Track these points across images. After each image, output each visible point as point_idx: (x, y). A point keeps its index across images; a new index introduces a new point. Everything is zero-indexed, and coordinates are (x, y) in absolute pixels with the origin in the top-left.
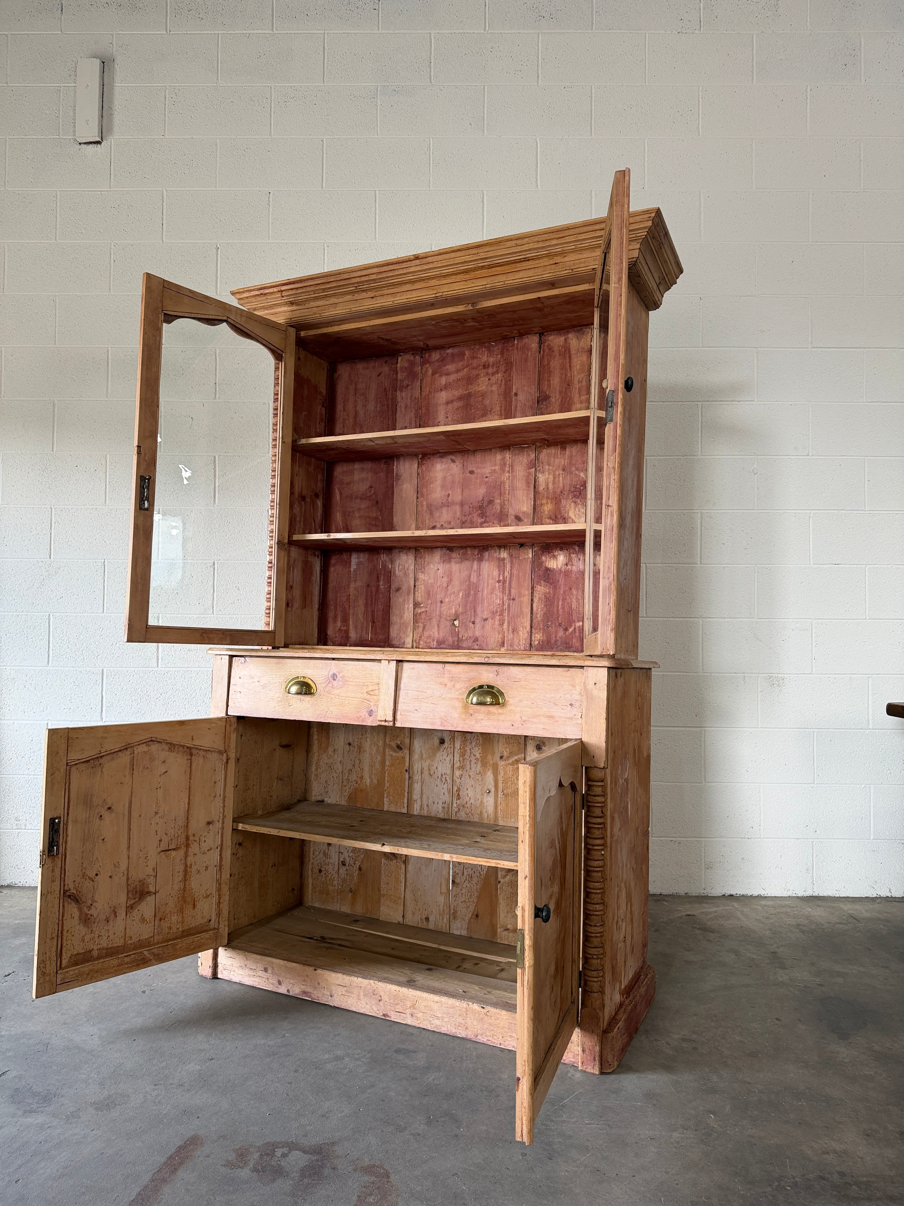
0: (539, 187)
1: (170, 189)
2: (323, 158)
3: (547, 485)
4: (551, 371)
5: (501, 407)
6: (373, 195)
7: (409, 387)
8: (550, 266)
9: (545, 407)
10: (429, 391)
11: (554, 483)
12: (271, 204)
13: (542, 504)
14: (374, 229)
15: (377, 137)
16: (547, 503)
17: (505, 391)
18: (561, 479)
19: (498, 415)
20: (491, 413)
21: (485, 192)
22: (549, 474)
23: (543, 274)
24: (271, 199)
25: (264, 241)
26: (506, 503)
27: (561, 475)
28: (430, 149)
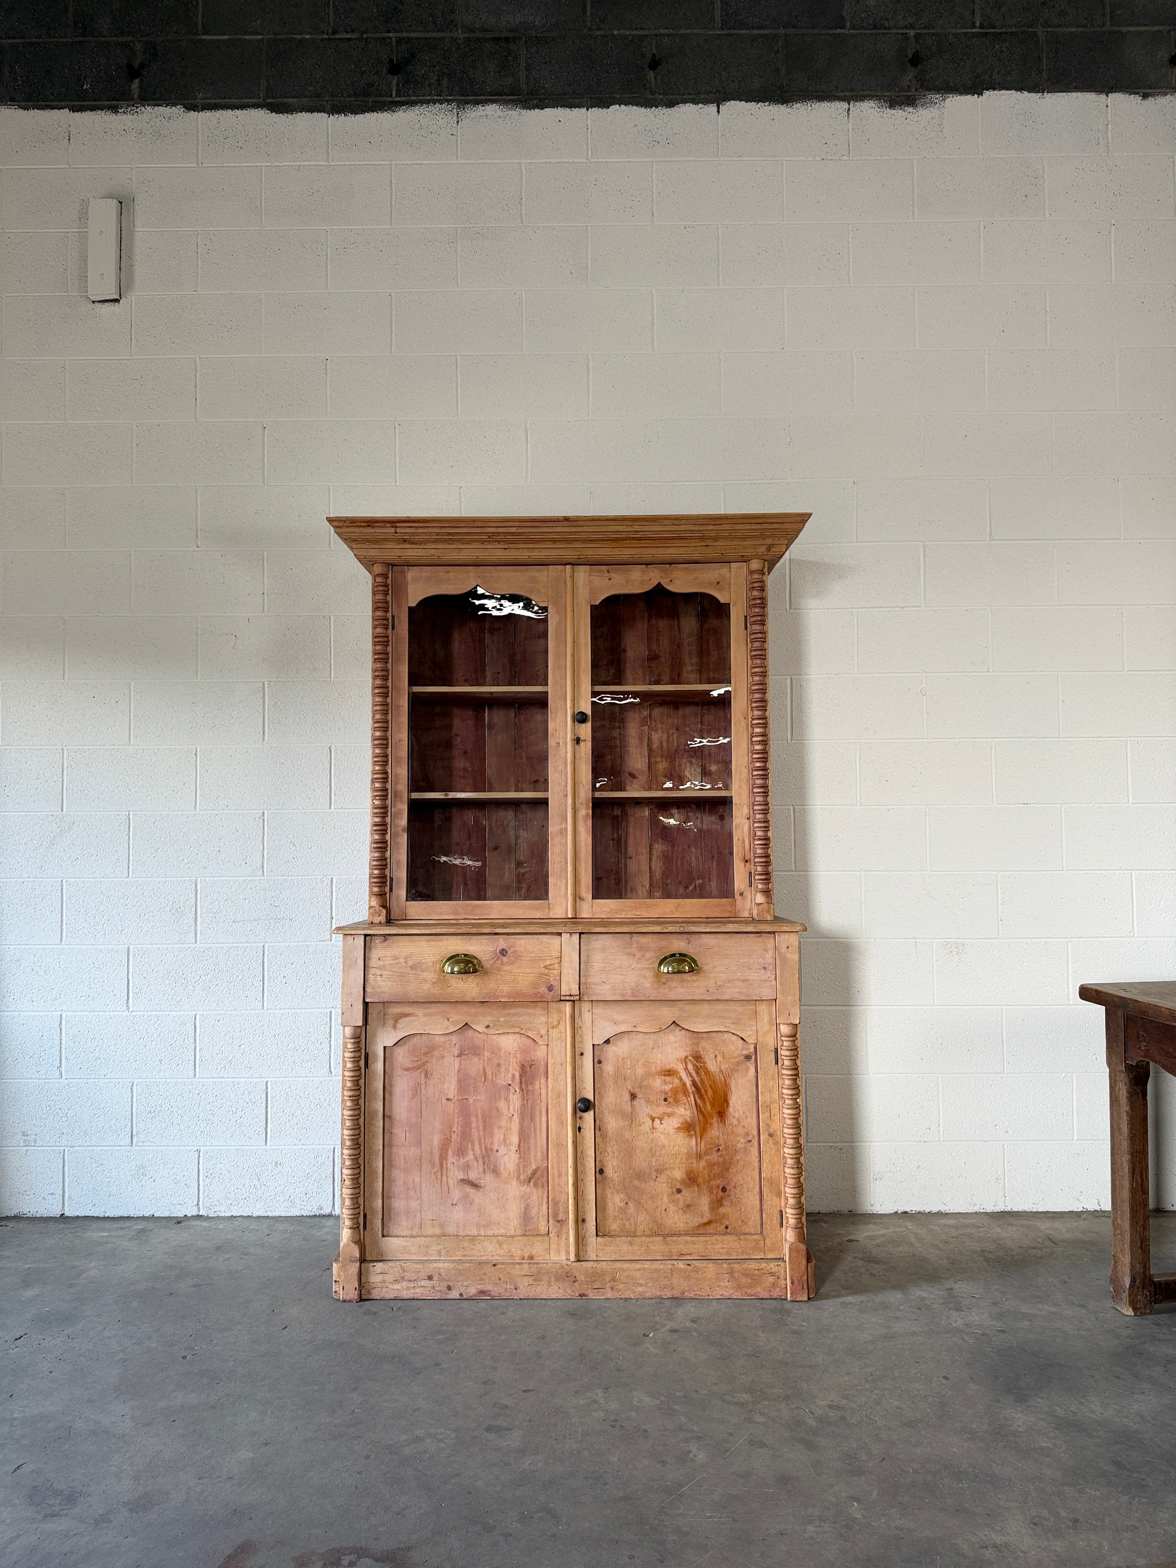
0: (656, 349)
1: (204, 356)
2: (392, 316)
3: (662, 743)
6: (454, 361)
9: (655, 665)
12: (328, 374)
14: (455, 403)
15: (457, 289)
16: (662, 762)
18: (675, 737)
21: (590, 357)
22: (663, 733)
24: (328, 367)
25: (321, 419)
26: (618, 759)
27: (675, 734)
28: (522, 304)
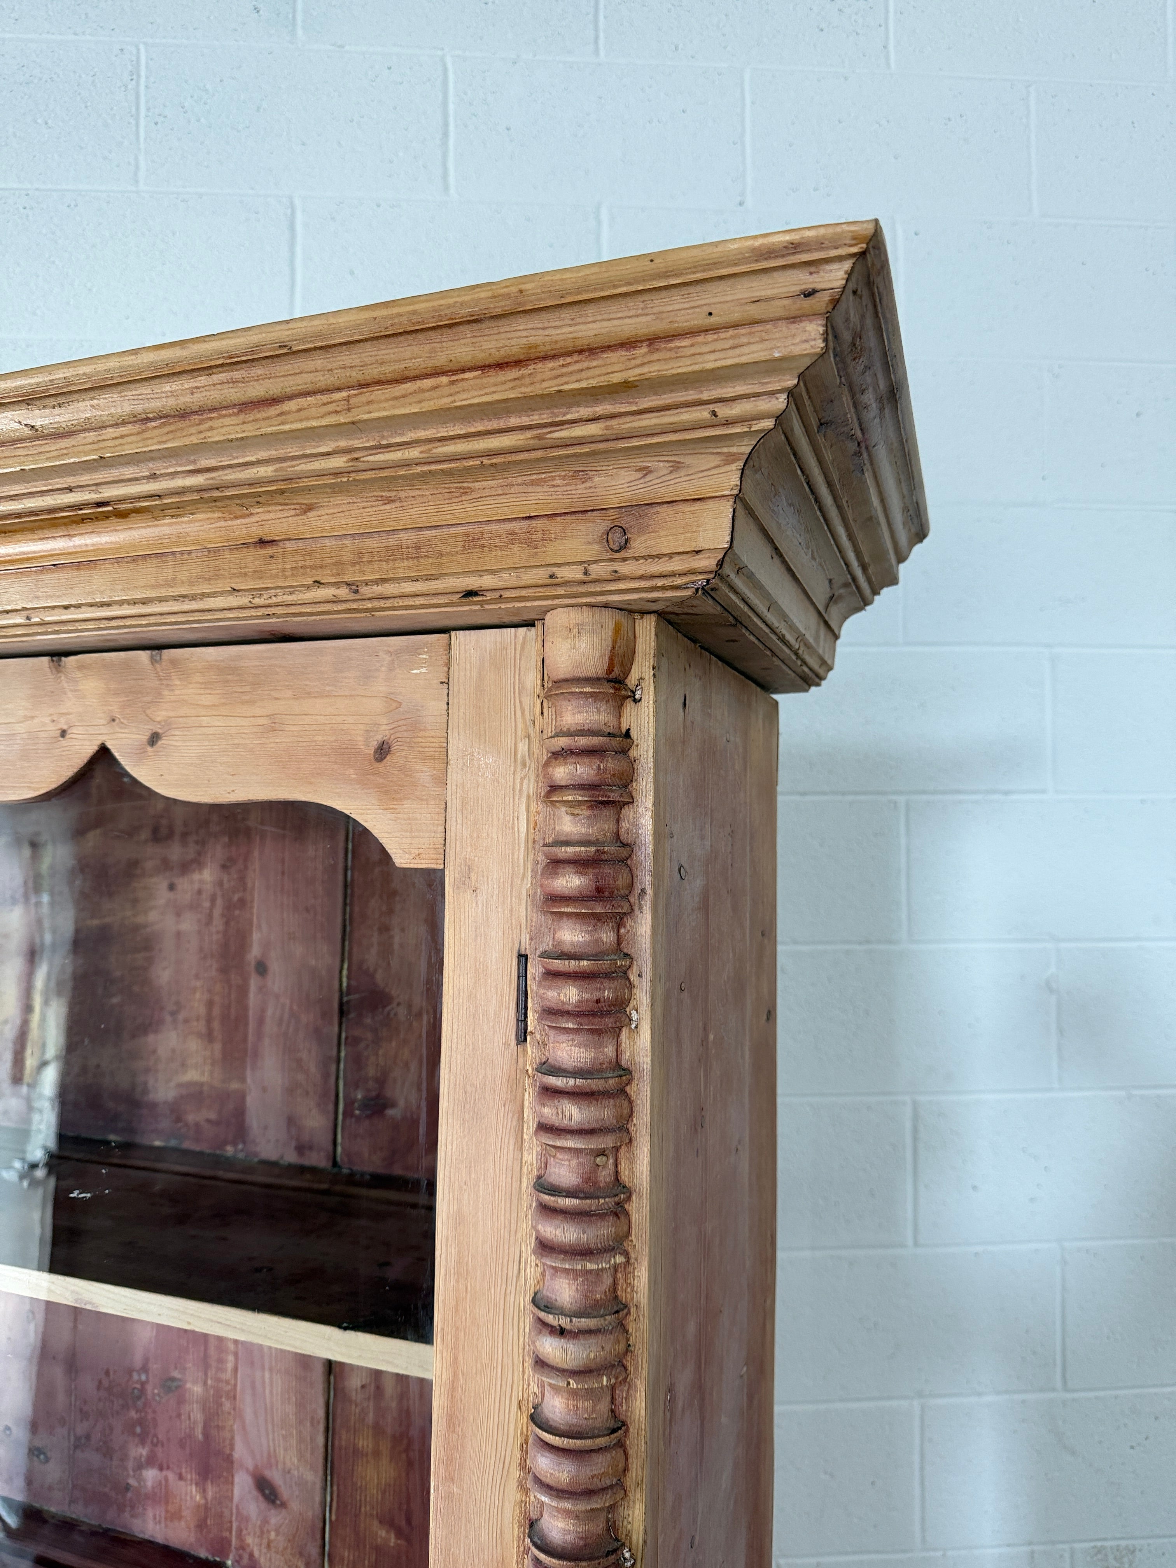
0: (452, 191)
3: (378, 1375)
5: (210, 1004)
9: (369, 1036)
13: (357, 1453)
16: (377, 1453)
20: (175, 1021)
21: (297, 202)
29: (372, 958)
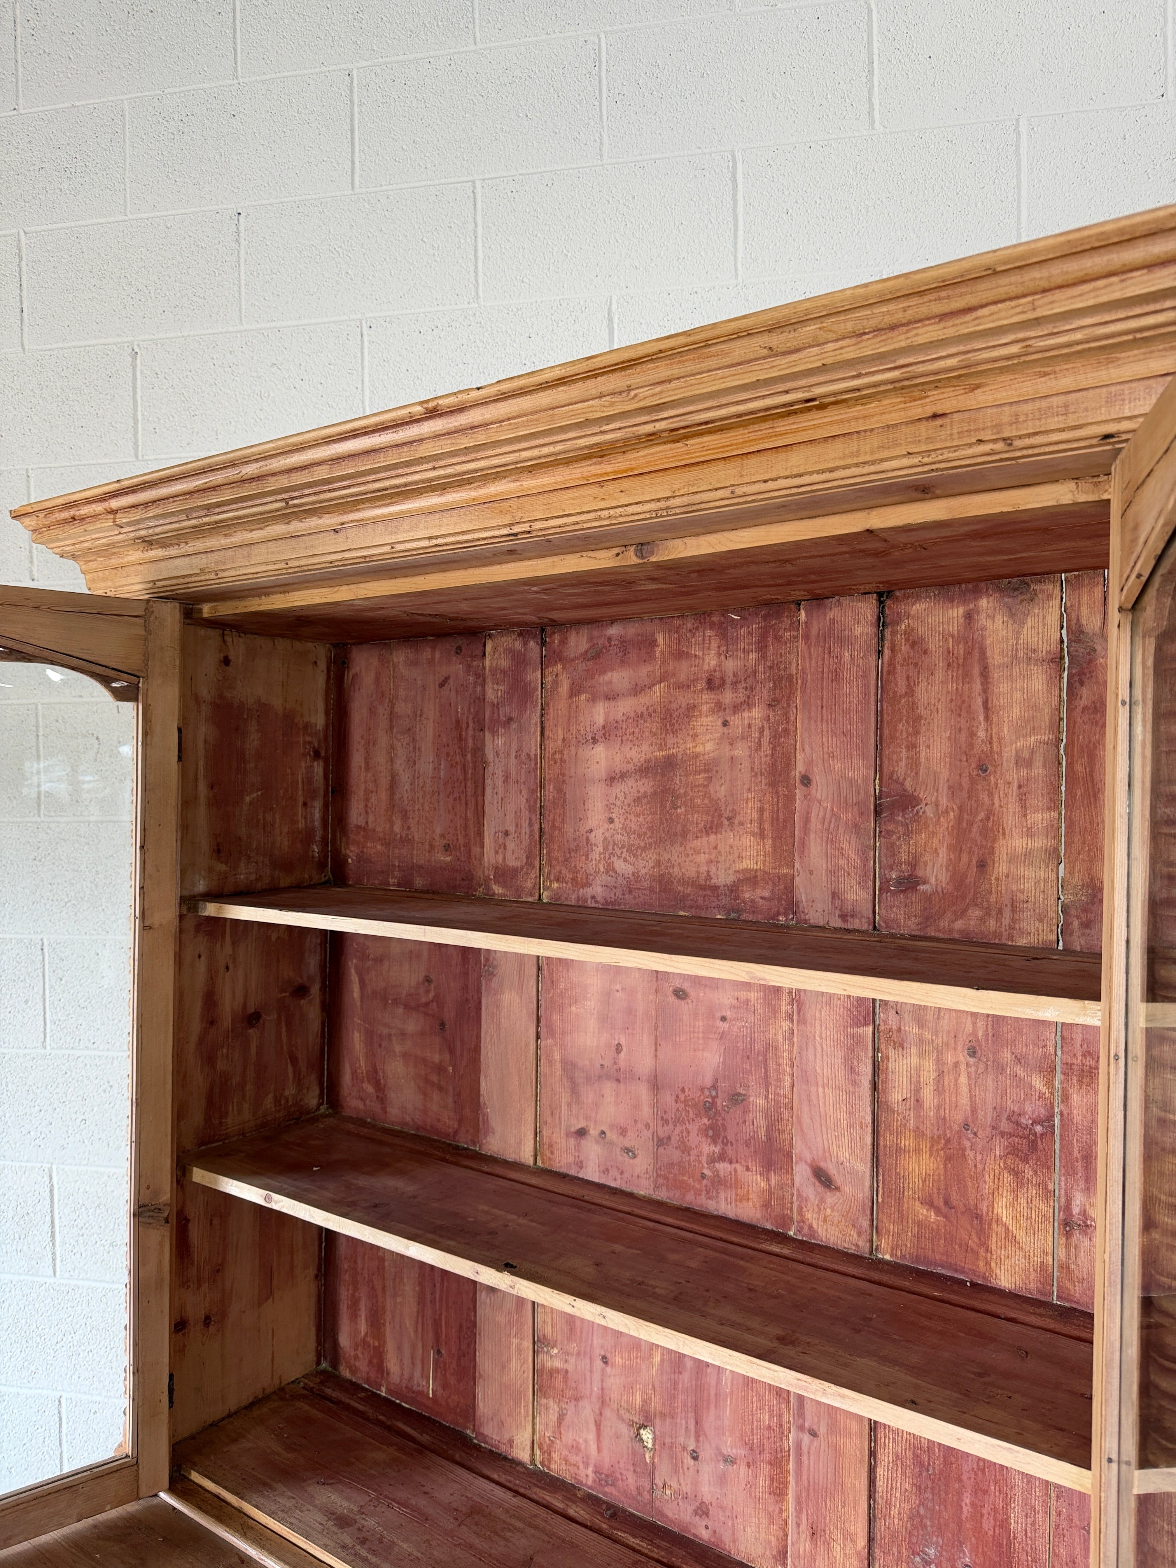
0: (877, 125)
1: (33, 229)
2: (352, 115)
3: (917, 1090)
4: (920, 717)
5: (761, 810)
6: (469, 192)
7: (514, 726)
8: (911, 429)
9: (901, 829)
10: (564, 740)
11: (939, 1090)
12: (242, 240)
13: (899, 1150)
14: (472, 274)
15: (473, 47)
16: (918, 1151)
17: (773, 765)
18: (963, 1080)
19: (753, 834)
20: (731, 824)
21: (739, 156)
22: (922, 1055)
23: (882, 460)
24: (242, 229)
25: (231, 329)
26: (786, 1114)
27: (963, 1067)
28: (600, 62)
29: (901, 769)
